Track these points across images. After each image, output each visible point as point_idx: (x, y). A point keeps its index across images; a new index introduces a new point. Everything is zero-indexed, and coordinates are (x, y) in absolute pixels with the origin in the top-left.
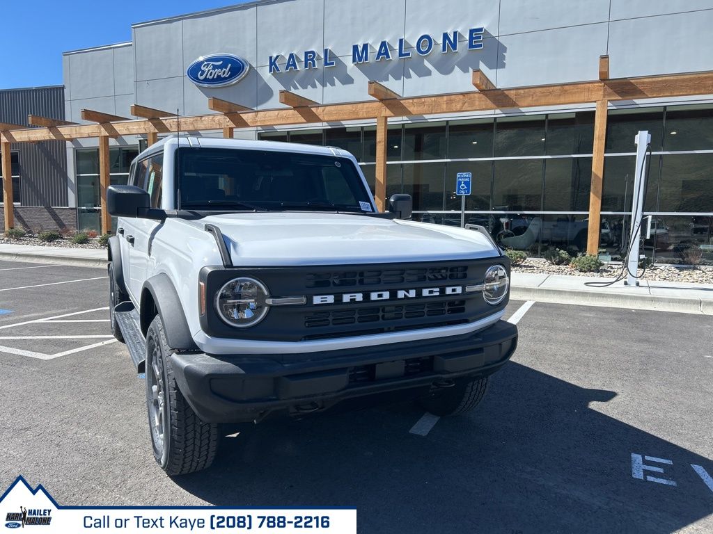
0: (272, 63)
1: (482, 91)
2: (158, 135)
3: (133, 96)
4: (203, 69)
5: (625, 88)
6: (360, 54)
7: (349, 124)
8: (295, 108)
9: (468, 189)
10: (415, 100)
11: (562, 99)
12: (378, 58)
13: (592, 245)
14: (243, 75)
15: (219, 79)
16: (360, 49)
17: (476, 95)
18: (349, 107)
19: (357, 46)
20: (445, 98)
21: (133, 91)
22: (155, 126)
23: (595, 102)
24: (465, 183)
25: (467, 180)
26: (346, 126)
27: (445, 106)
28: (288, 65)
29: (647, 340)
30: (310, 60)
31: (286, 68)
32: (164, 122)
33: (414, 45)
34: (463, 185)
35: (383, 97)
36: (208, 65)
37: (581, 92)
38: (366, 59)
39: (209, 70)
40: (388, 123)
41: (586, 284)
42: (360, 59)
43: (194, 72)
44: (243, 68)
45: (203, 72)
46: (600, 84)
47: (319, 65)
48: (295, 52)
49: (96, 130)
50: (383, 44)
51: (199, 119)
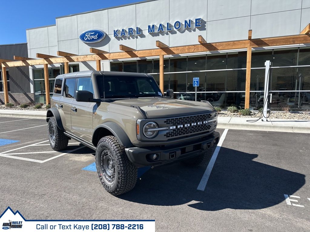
0: (115, 33)
1: (201, 44)
2: (69, 63)
3: (57, 47)
4: (86, 36)
5: (259, 42)
6: (151, 29)
7: (148, 58)
8: (126, 52)
9: (198, 84)
10: (175, 48)
11: (234, 47)
12: (158, 31)
13: (247, 105)
14: (103, 38)
15: (93, 40)
16: (151, 27)
17: (200, 46)
18: (148, 51)
20: (187, 47)
21: (57, 45)
22: (68, 59)
23: (247, 48)
24: (197, 81)
25: (197, 80)
27: (187, 50)
28: (122, 34)
29: (276, 145)
30: (131, 32)
31: (120, 35)
32: (71, 57)
33: (174, 25)
34: (196, 82)
35: (162, 47)
36: (88, 34)
37: (241, 44)
38: (154, 31)
39: (89, 36)
40: (164, 57)
41: (247, 121)
43: (83, 37)
44: (103, 35)
45: (86, 37)
46: (248, 41)
47: (134, 34)
48: (124, 29)
49: (42, 61)
50: (161, 25)
51: (86, 56)
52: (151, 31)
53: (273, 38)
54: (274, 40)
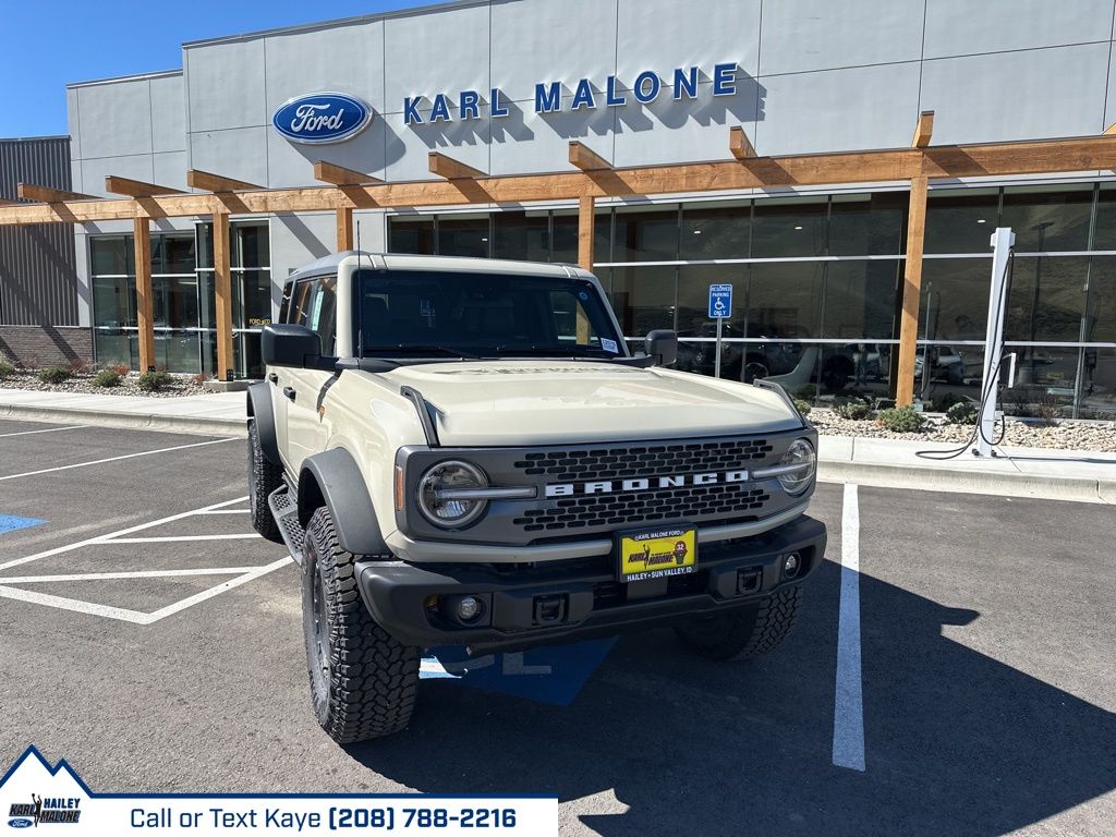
0: (410, 108)
1: (740, 160)
2: (230, 216)
3: (185, 156)
4: (298, 115)
5: (953, 159)
6: (547, 99)
7: (531, 206)
8: (451, 180)
9: (727, 309)
10: (638, 172)
11: (861, 175)
12: (575, 105)
13: (903, 391)
14: (362, 126)
15: (324, 131)
16: (547, 90)
17: (732, 165)
18: (536, 180)
19: (542, 85)
20: (684, 169)
21: (185, 146)
22: (226, 203)
23: (910, 179)
24: (722, 299)
25: (725, 295)
26: (527, 209)
27: (683, 182)
28: (435, 112)
30: (469, 105)
31: (432, 118)
32: (240, 196)
33: (631, 86)
34: (719, 303)
35: (590, 166)
37: (890, 164)
38: (557, 107)
39: (308, 118)
40: (596, 205)
41: (917, 454)
42: (547, 106)
43: (285, 120)
44: (364, 115)
45: (299, 120)
46: (916, 153)
47: (484, 114)
48: (445, 93)
49: (128, 208)
50: (583, 84)
51: (297, 193)
52: (547, 107)
53: (1011, 147)
54: (1012, 151)
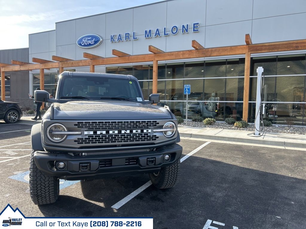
0: (112, 38)
4: (83, 41)
5: (258, 48)
6: (148, 34)
8: (119, 57)
9: (189, 92)
12: (155, 36)
14: (99, 43)
15: (90, 45)
19: (147, 31)
20: (181, 52)
21: (55, 50)
22: (63, 64)
23: (245, 54)
24: (188, 89)
25: (189, 88)
27: (181, 56)
30: (127, 37)
31: (117, 40)
33: (171, 30)
35: (156, 52)
37: (239, 50)
38: (150, 36)
39: (86, 41)
40: (158, 63)
43: (80, 42)
44: (100, 40)
46: (247, 46)
47: (131, 39)
48: (121, 34)
49: (39, 66)
50: (157, 30)
51: (80, 61)
